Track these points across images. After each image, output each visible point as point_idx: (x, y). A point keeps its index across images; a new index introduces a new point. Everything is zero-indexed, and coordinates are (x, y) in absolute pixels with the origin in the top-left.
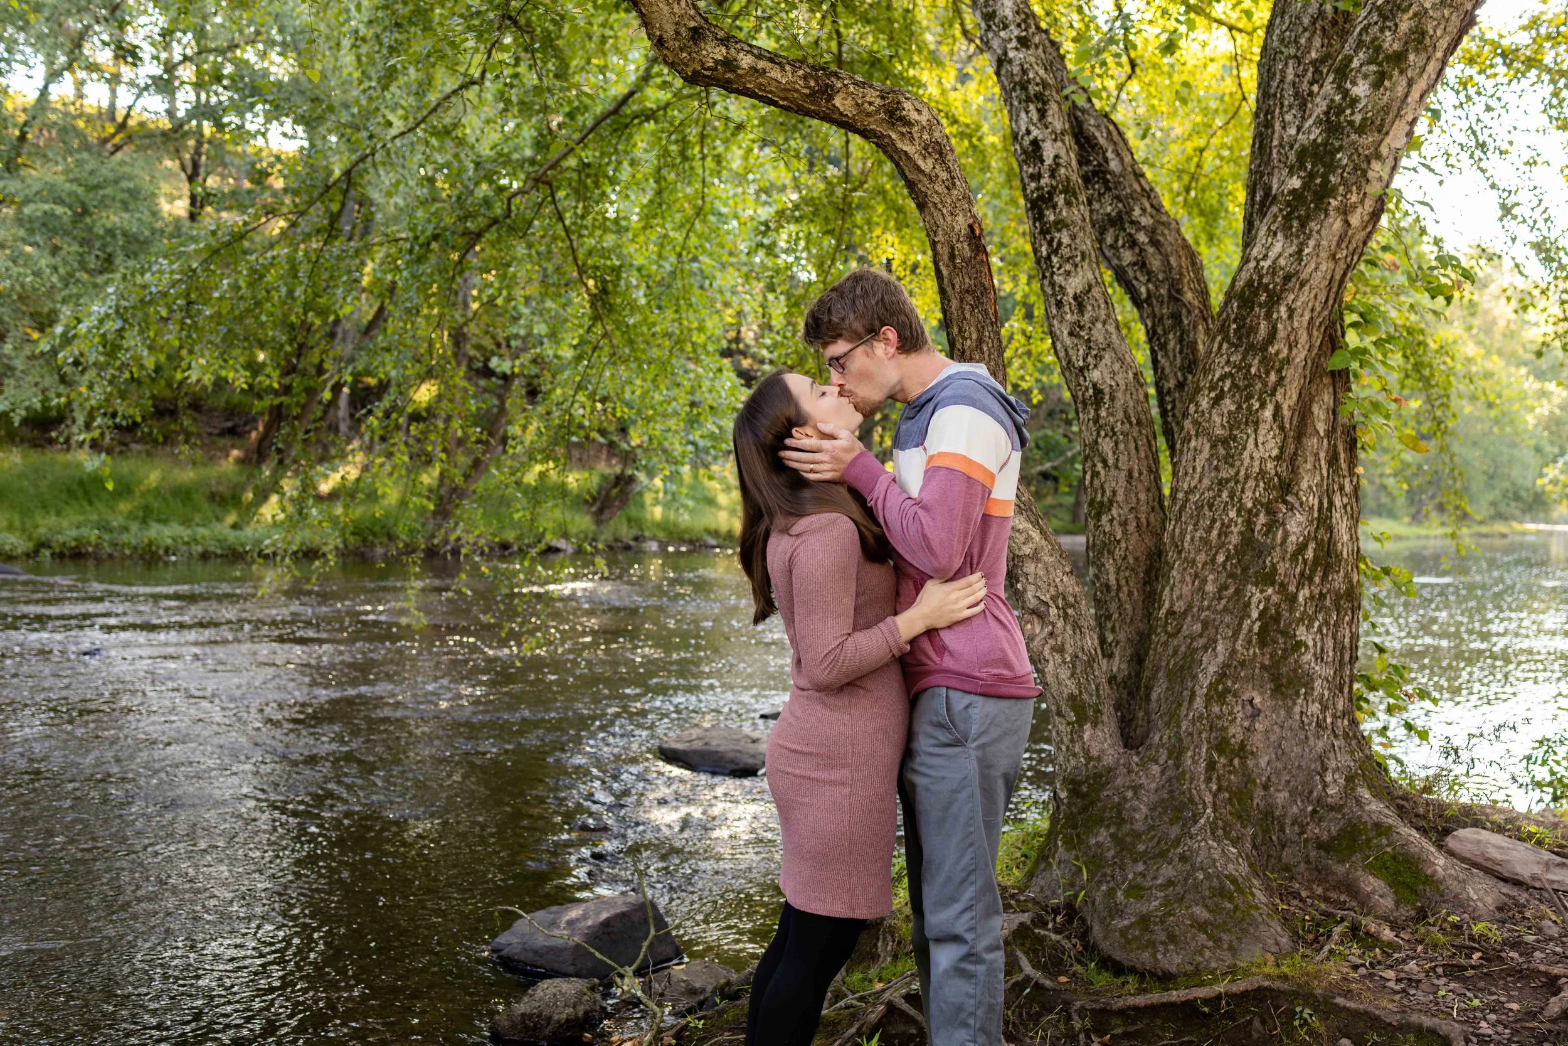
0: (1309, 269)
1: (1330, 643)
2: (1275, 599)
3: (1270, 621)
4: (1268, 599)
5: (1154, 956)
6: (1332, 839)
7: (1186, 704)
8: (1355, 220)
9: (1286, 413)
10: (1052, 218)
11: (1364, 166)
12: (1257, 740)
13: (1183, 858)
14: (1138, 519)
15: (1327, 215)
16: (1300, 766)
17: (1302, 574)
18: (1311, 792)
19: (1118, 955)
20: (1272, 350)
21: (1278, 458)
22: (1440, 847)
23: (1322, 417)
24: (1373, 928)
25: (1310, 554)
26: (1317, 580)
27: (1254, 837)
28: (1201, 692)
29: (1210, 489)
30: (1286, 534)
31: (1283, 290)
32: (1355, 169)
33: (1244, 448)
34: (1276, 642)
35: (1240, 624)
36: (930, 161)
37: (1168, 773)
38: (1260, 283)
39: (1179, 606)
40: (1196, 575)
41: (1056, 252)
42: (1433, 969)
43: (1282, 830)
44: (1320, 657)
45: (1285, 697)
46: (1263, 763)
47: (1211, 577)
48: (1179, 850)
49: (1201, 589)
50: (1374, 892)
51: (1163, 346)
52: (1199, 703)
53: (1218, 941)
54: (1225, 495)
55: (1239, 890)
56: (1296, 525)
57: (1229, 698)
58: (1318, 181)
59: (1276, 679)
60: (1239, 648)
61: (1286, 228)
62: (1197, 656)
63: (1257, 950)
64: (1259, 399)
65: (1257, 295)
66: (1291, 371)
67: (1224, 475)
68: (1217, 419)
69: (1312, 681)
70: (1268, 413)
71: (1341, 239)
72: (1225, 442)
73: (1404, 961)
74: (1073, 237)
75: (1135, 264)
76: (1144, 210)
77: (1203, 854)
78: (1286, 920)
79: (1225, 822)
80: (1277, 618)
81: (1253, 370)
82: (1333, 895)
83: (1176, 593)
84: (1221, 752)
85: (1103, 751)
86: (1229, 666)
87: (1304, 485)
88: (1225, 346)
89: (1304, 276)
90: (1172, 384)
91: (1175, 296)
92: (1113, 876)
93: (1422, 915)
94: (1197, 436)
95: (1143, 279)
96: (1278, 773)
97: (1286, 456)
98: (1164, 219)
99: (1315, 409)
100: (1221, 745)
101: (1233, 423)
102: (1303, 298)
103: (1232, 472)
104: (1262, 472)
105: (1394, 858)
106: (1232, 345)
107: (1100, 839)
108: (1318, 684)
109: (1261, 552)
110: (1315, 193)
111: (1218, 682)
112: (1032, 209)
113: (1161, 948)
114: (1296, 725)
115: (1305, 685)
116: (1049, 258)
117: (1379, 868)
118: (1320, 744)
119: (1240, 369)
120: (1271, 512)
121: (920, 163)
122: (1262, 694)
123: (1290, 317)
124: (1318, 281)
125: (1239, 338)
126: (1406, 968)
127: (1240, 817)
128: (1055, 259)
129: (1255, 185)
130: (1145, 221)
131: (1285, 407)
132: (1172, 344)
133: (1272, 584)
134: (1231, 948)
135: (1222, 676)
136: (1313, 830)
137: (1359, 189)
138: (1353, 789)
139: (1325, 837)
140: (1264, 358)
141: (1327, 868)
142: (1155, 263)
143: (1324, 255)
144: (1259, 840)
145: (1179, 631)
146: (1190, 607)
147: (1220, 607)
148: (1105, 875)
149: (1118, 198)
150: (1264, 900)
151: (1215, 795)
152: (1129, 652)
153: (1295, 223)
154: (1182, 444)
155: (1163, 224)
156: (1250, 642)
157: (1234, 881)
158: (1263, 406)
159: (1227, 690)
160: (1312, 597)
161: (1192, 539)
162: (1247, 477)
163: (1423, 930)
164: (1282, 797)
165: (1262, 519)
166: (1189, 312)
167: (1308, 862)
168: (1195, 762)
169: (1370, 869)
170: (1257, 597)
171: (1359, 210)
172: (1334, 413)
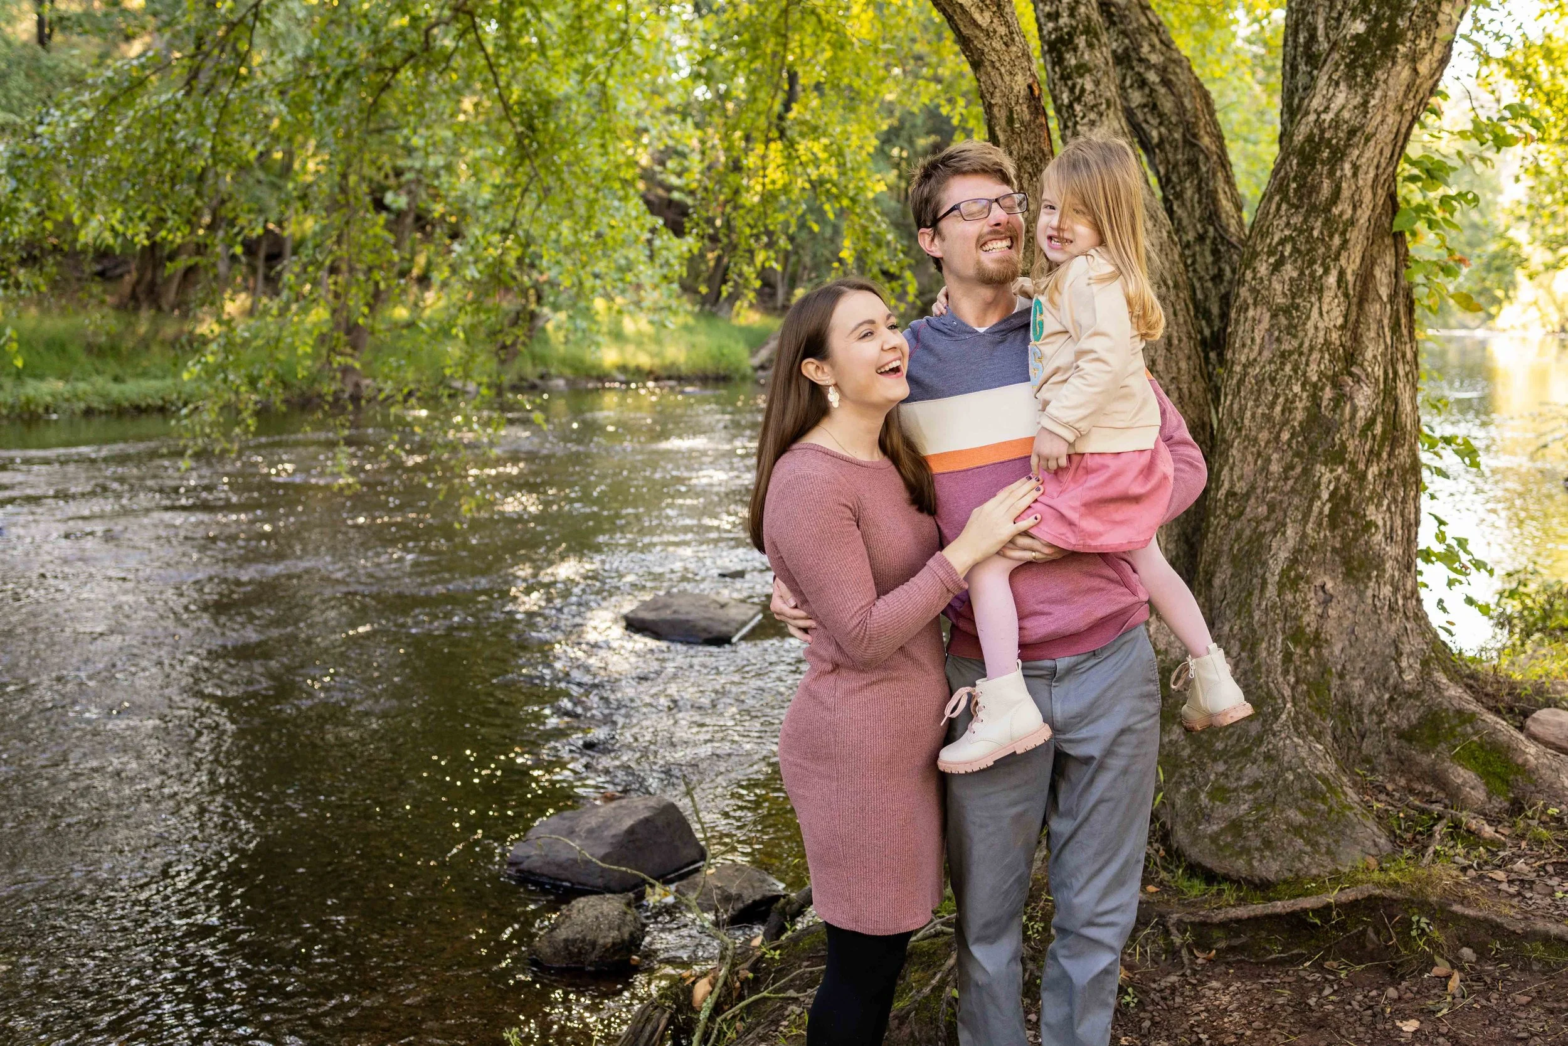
0: (1374, 123)
1: (1398, 522)
2: (1345, 478)
3: (1341, 501)
4: (1338, 479)
5: (1250, 864)
6: (1413, 727)
7: (1257, 592)
8: (1423, 68)
9: (1350, 278)
10: (1073, 62)
11: (1434, 8)
12: (1330, 626)
13: (1269, 757)
14: (1179, 389)
15: (1394, 63)
16: (1374, 653)
17: (1371, 451)
18: (1386, 679)
19: (1209, 862)
20: (1336, 211)
21: (1343, 327)
22: (1521, 728)
23: (1385, 280)
24: (1473, 825)
25: (1378, 429)
26: (1385, 455)
27: (1334, 729)
28: (1273, 579)
29: (1271, 362)
30: (1354, 410)
31: (1347, 146)
32: (1425, 12)
33: (1308, 318)
34: (1346, 523)
35: (1310, 506)
36: (987, 15)
37: (1242, 666)
38: (1322, 138)
39: (1241, 487)
40: (1259, 454)
41: (1078, 99)
42: (1543, 867)
43: (1360, 720)
44: (1390, 537)
45: (1357, 581)
46: (1337, 650)
47: (1275, 456)
48: (1263, 749)
49: (1265, 469)
50: (1464, 784)
51: (1179, 196)
52: (1271, 591)
53: (1315, 845)
54: (1288, 368)
55: (1331, 789)
56: (1364, 398)
57: (1302, 584)
58: (1385, 25)
59: (1347, 562)
60: (1309, 531)
61: (1350, 77)
62: (1266, 541)
63: (1357, 853)
64: (1323, 264)
65: (1319, 151)
66: (1355, 233)
67: (1285, 346)
68: (1278, 287)
69: (1383, 562)
70: (1332, 280)
71: (1409, 88)
72: (1286, 311)
73: (1511, 860)
74: (1097, 83)
75: (1145, 106)
76: (1153, 46)
77: (1290, 752)
78: (1380, 818)
79: (1306, 716)
80: (1347, 498)
81: (1316, 233)
82: (1418, 786)
83: (1237, 472)
84: (1297, 643)
85: (1170, 644)
86: (1300, 551)
87: (1369, 355)
88: (1284, 207)
89: (1369, 130)
90: (1190, 236)
91: (1191, 141)
92: (1193, 778)
93: (1517, 808)
94: (1255, 304)
95: (1155, 122)
96: (1352, 660)
97: (1350, 325)
98: (1175, 56)
99: (1377, 272)
100: (1296, 635)
101: (1296, 290)
102: (1368, 154)
103: (1295, 343)
104: (1327, 343)
105: (1481, 746)
106: (1292, 206)
107: (1174, 737)
108: (1389, 565)
109: (1329, 429)
110: (1382, 38)
111: (1290, 568)
112: (1050, 51)
113: (1257, 855)
114: (1369, 609)
115: (1377, 568)
116: (1070, 106)
117: (1468, 757)
118: (1393, 628)
119: (1301, 232)
120: (1336, 385)
121: (977, 16)
122: (1333, 578)
123: (1355, 175)
124: (1385, 135)
125: (1300, 199)
126: (1516, 867)
127: (1318, 709)
128: (1078, 108)
129: (1297, 24)
130: (1154, 58)
131: (1349, 272)
132: (1189, 193)
133: (1342, 463)
134: (1329, 852)
135: (1293, 562)
136: (1392, 718)
137: (1428, 33)
138: (1429, 674)
139: (1405, 725)
140: (1327, 220)
141: (1409, 759)
142: (1167, 105)
143: (1390, 106)
144: (1338, 733)
145: (1242, 513)
146: (1253, 488)
147: (1288, 488)
148: (1183, 776)
149: (1124, 33)
150: (1356, 798)
151: (1293, 688)
152: (1175, 531)
153: (1360, 72)
154: (1238, 312)
155: (1174, 61)
156: (1320, 525)
157: (1325, 780)
158: (1327, 271)
159: (1299, 577)
160: (1381, 474)
161: (1253, 416)
162: (1311, 349)
163: (1522, 824)
164: (1357, 685)
165: (1328, 393)
166: (1207, 158)
167: (1389, 753)
168: (1270, 654)
169: (1457, 759)
170: (1326, 476)
171: (1428, 57)
172: (1396, 275)
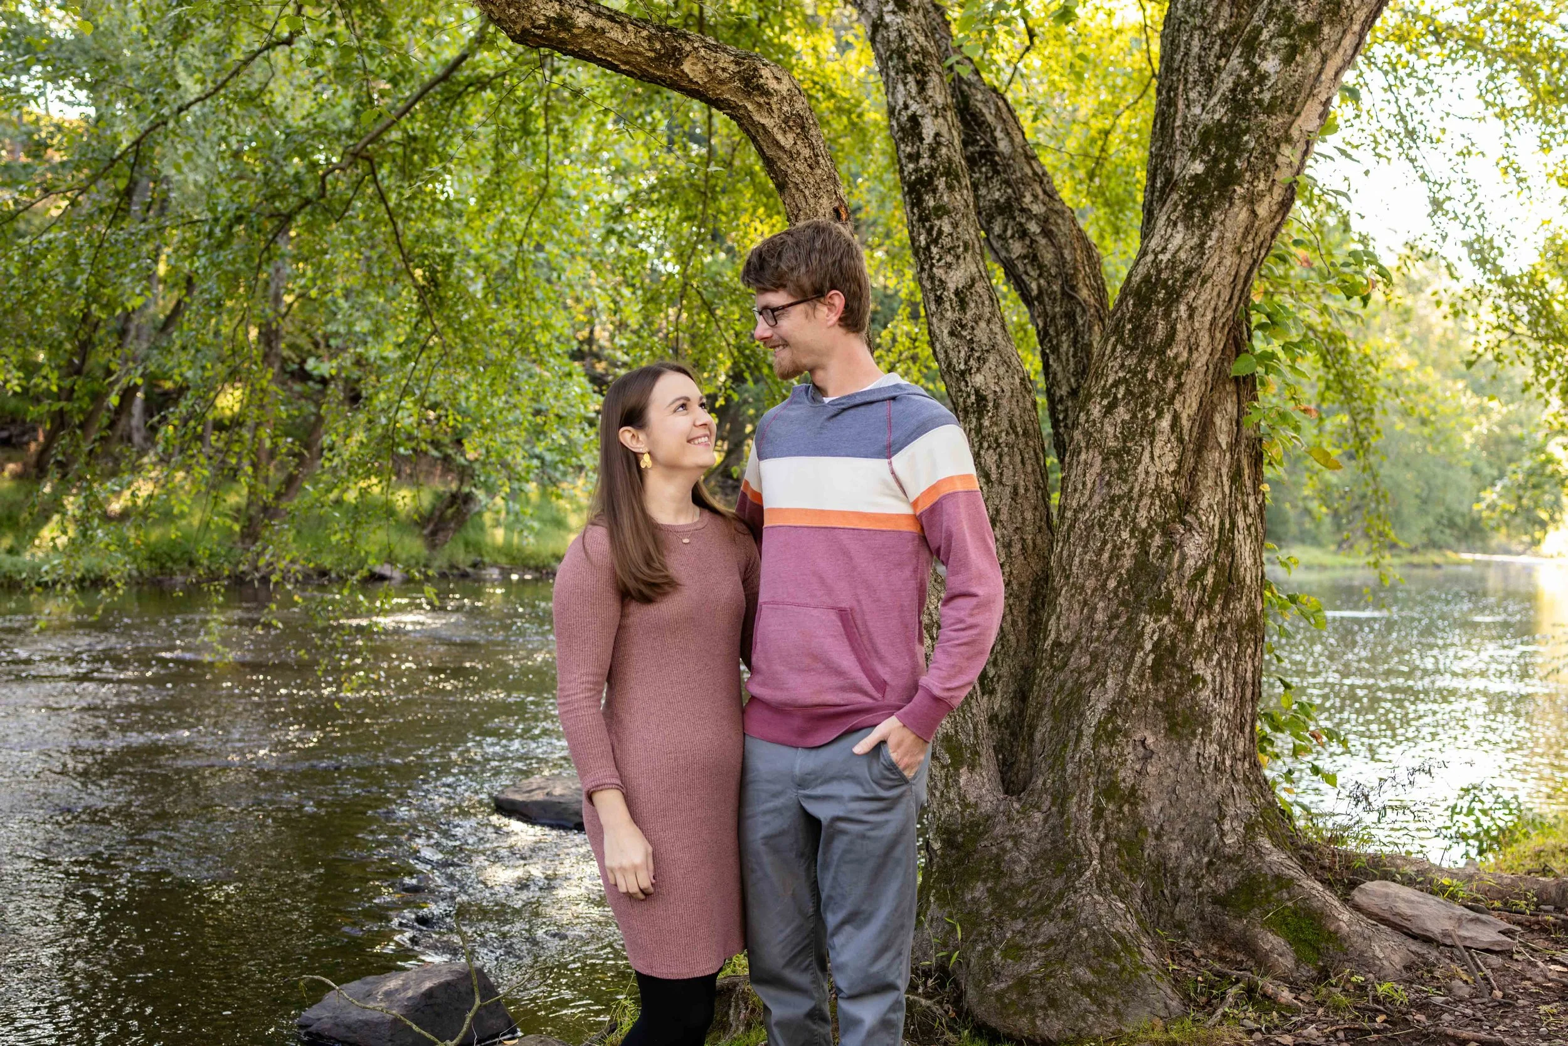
0: (1211, 264)
1: (1230, 678)
2: (1171, 628)
3: (1165, 653)
4: (1163, 629)
5: (1032, 1021)
6: (1230, 892)
7: (1071, 744)
8: (1262, 210)
9: (1185, 423)
10: (932, 203)
11: (1273, 150)
12: (1149, 784)
13: (1066, 915)
14: (1023, 540)
15: (1231, 204)
16: (1195, 814)
17: (1200, 602)
18: (1208, 841)
19: (994, 1022)
20: (1170, 353)
21: (1176, 473)
22: (1346, 900)
23: (1225, 428)
24: (1270, 989)
25: (1209, 579)
26: (1217, 608)
27: (1145, 891)
28: (1089, 731)
29: (1101, 507)
30: (1184, 558)
31: (1183, 287)
32: (1263, 153)
33: (1139, 462)
34: (1170, 676)
35: (1132, 657)
36: (791, 136)
37: (1051, 821)
38: (1158, 279)
39: (1066, 637)
40: (1085, 603)
41: (935, 242)
42: (1334, 1033)
43: (1175, 883)
44: (1218, 694)
45: (1180, 737)
46: (1155, 810)
47: (1101, 605)
48: (1062, 906)
49: (1090, 618)
50: (1272, 951)
51: (1055, 349)
52: (1086, 743)
53: (1102, 1005)
54: (1117, 514)
55: (1127, 948)
56: (1195, 548)
57: (1119, 738)
58: (1223, 166)
59: (1170, 717)
60: (1131, 683)
61: (1187, 217)
62: (1085, 692)
63: (1145, 1014)
64: (1156, 408)
65: (1155, 292)
66: (1191, 377)
67: (1116, 491)
68: (1109, 429)
69: (1210, 719)
70: (1165, 423)
71: (1247, 231)
72: (1117, 454)
73: (1303, 1025)
74: (955, 225)
75: (1025, 257)
76: (1036, 197)
77: (1088, 909)
78: (1177, 982)
79: (1114, 877)
80: (1172, 650)
81: (1150, 376)
82: (1230, 955)
83: (1064, 621)
84: (1110, 798)
85: (980, 797)
86: (1119, 703)
87: (1204, 503)
88: (1119, 348)
89: (1206, 271)
90: (1064, 391)
91: (1069, 293)
92: (989, 935)
93: (1323, 976)
94: (1087, 448)
95: (1034, 273)
96: (1171, 821)
97: (1185, 471)
98: (1058, 206)
99: (1218, 419)
100: (1110, 790)
101: (1128, 434)
102: (1204, 296)
103: (1125, 488)
104: (1158, 489)
105: (1295, 913)
106: (1127, 347)
107: (977, 894)
108: (1216, 722)
109: (1157, 576)
110: (1220, 179)
111: (1108, 720)
112: (910, 193)
113: (1041, 1013)
114: (1192, 769)
115: (1203, 725)
116: (927, 248)
117: (1279, 924)
118: (1218, 789)
119: (1135, 374)
120: (1167, 532)
121: (780, 137)
122: (1155, 734)
123: (1191, 317)
124: (1222, 276)
125: (1135, 340)
126: (1305, 1032)
127: (1129, 869)
128: (934, 250)
129: (1156, 169)
130: (1037, 209)
131: (1184, 416)
132: (1065, 346)
133: (1168, 613)
134: (1117, 1013)
135: (1112, 713)
136: (1210, 883)
137: (1267, 175)
138: (1253, 838)
139: (1222, 890)
140: (1162, 362)
141: (1223, 925)
142: (1048, 256)
143: (1228, 248)
144: (1150, 895)
145: (1066, 664)
146: (1078, 637)
147: (1111, 638)
148: (981, 934)
149: (1007, 183)
150: (1154, 960)
151: (1102, 846)
152: (1012, 688)
153: (1197, 212)
154: (1072, 456)
155: (1056, 212)
156: (1142, 677)
157: (1121, 939)
158: (1160, 415)
159: (1117, 730)
160: (1211, 627)
161: (1081, 563)
162: (1141, 494)
163: (1324, 991)
164: (1175, 847)
165: (1157, 540)
166: (1084, 311)
167: (1203, 918)
168: (1080, 809)
169: (1269, 925)
170: (1150, 626)
171: (1267, 199)
172: (1238, 423)
